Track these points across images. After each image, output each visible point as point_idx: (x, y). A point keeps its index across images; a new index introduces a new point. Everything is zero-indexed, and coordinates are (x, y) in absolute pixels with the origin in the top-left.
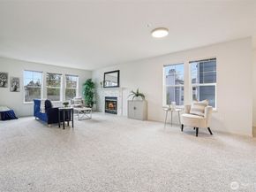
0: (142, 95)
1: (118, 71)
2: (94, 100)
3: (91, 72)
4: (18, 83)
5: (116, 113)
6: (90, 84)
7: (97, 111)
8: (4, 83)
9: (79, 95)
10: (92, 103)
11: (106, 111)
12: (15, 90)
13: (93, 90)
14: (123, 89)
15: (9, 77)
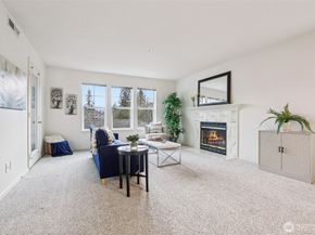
0: (298, 119)
1: (229, 74)
2: (180, 126)
3: (174, 82)
4: (74, 102)
5: (224, 152)
6: (174, 101)
7: (185, 144)
8: (59, 102)
9: (158, 120)
10: (178, 132)
11: (202, 147)
12: (71, 112)
13: (178, 111)
14: (242, 106)
15: (64, 93)
